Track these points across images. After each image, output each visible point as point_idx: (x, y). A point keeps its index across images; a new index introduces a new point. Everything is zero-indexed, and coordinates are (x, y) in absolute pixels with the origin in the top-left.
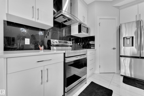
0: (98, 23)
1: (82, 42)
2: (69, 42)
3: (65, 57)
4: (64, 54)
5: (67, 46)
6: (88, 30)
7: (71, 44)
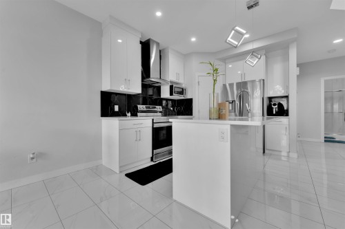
0: (197, 81)
1: (177, 107)
2: (158, 107)
3: (153, 123)
4: (153, 120)
5: (156, 112)
6: (182, 92)
7: (161, 110)
